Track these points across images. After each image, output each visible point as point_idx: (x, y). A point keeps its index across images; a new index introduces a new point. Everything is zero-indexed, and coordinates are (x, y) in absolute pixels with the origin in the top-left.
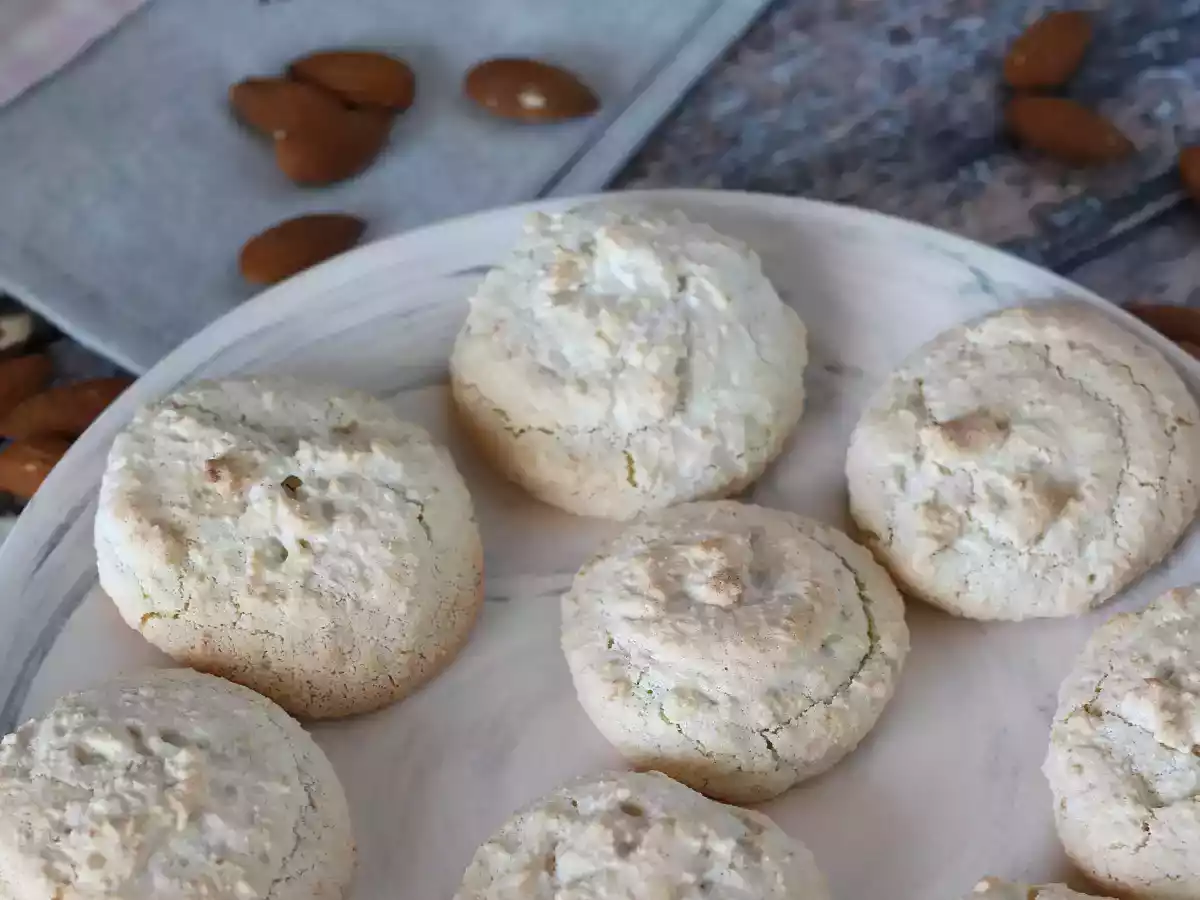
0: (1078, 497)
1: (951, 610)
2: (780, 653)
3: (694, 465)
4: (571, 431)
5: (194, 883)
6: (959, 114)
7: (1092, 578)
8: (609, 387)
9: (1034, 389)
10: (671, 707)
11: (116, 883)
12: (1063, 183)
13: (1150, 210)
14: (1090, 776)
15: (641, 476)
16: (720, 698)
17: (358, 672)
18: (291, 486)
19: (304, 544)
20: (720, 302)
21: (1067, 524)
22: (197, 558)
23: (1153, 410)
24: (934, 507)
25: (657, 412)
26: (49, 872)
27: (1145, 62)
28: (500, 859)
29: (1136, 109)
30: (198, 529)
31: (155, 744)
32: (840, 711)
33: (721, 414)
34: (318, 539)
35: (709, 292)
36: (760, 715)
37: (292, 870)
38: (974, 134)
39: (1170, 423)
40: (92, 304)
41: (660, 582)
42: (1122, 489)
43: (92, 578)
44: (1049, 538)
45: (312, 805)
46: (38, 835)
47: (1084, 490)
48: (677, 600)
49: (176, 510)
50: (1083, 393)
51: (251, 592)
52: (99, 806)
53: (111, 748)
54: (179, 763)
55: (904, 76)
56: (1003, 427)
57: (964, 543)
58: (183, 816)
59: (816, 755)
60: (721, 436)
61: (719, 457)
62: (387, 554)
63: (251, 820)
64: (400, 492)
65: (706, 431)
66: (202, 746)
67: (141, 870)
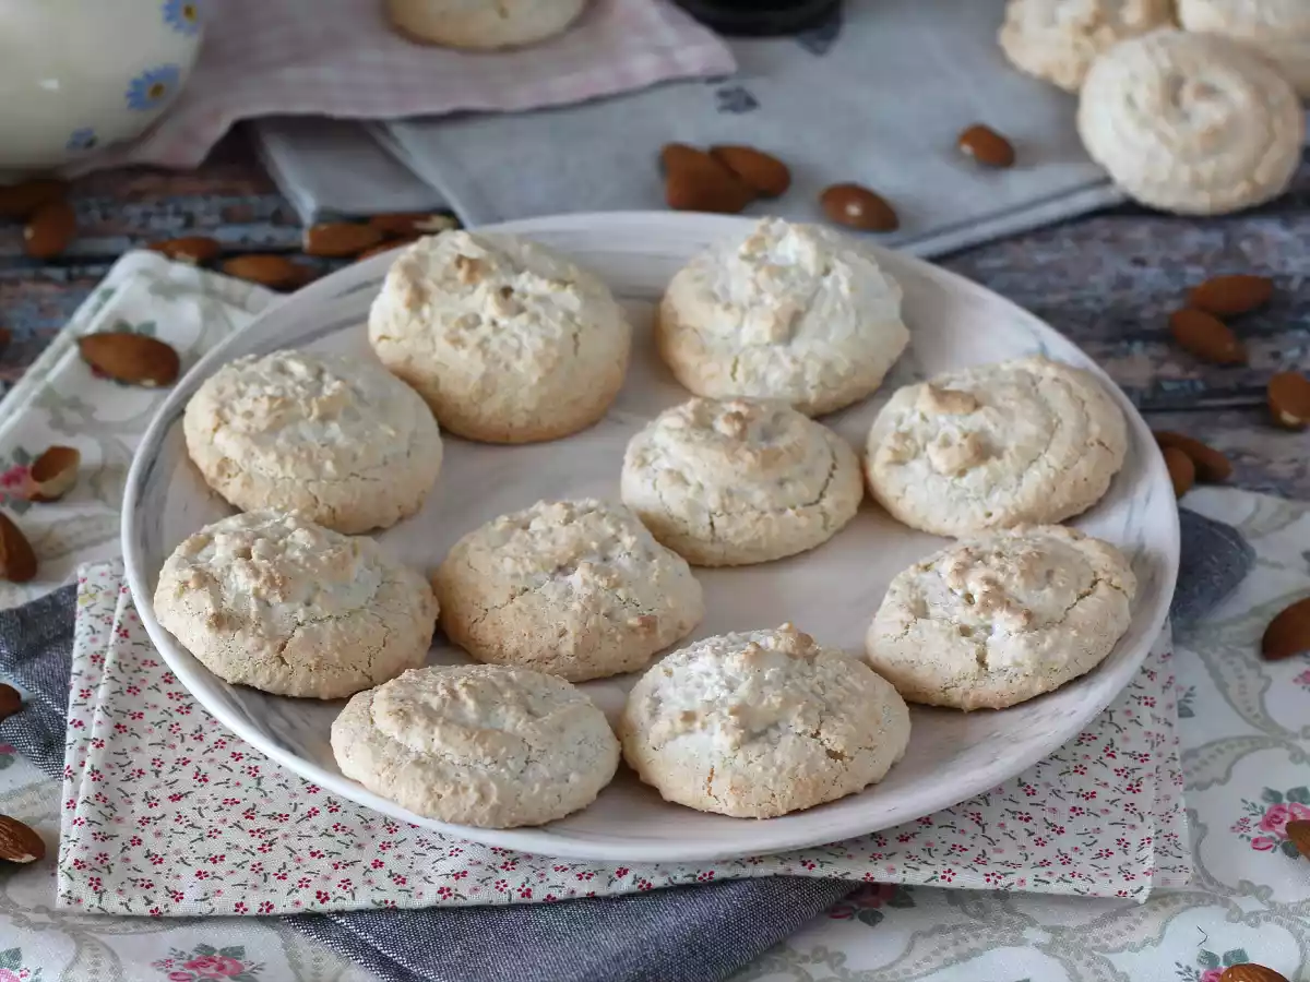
0: (999, 456)
1: (895, 515)
2: (743, 467)
3: (778, 379)
4: (711, 335)
5: (300, 449)
6: (1146, 314)
7: (990, 515)
8: (743, 310)
9: (1014, 393)
10: (663, 480)
11: (253, 431)
13: (1237, 401)
15: (740, 375)
16: (693, 483)
18: (507, 292)
19: (494, 323)
20: (844, 289)
22: (426, 310)
23: (1084, 427)
24: (905, 436)
25: (767, 337)
26: (219, 413)
27: (1301, 326)
29: (1273, 347)
30: (436, 295)
31: (328, 377)
32: (769, 519)
33: (810, 354)
34: (503, 322)
35: (841, 280)
36: (712, 501)
37: (369, 475)
39: (1092, 440)
42: (1035, 464)
44: (970, 475)
45: (408, 454)
47: (1006, 455)
48: (704, 425)
49: (429, 282)
50: (1043, 404)
51: (446, 337)
52: (268, 390)
54: (331, 387)
55: (1125, 283)
56: (977, 406)
58: (316, 412)
59: (738, 542)
60: (803, 365)
61: (797, 380)
62: (540, 343)
63: (359, 437)
64: (570, 316)
65: (795, 361)
66: (356, 391)
67: (273, 429)
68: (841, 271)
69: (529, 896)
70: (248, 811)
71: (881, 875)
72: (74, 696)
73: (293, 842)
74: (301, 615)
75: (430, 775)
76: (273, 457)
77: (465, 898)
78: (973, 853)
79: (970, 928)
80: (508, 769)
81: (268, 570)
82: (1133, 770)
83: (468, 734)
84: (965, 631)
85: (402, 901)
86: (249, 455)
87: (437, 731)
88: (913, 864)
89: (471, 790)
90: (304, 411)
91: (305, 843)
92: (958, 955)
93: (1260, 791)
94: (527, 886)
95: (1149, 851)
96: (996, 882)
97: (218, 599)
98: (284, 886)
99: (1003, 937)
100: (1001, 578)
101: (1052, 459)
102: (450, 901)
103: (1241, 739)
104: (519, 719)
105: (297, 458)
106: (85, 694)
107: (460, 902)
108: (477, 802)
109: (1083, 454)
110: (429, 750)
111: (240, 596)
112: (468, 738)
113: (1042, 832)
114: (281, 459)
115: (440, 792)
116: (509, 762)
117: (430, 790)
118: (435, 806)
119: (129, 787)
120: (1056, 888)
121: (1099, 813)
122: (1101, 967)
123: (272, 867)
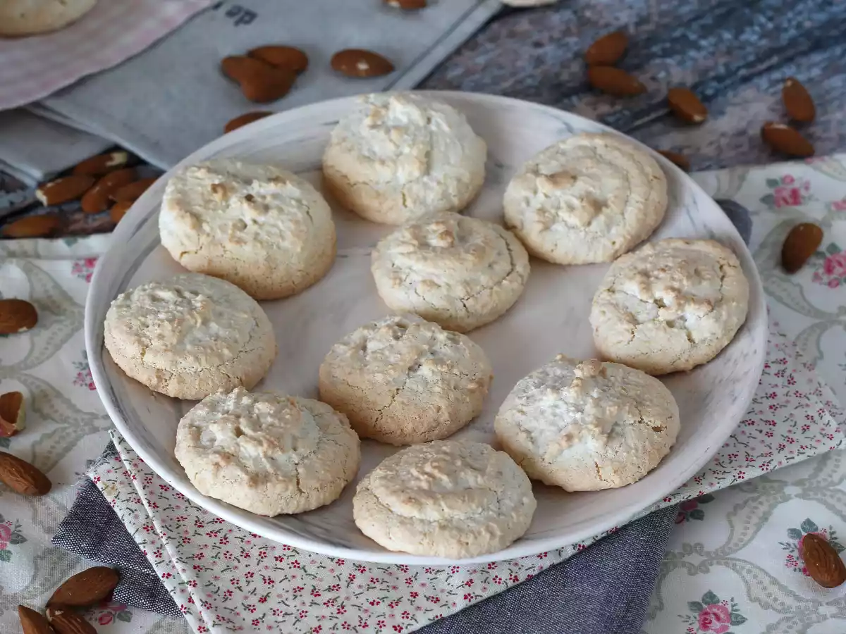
0: (606, 206)
2: (469, 265)
3: (433, 197)
4: (377, 183)
5: (204, 348)
7: (614, 243)
8: (394, 162)
9: (589, 162)
10: (420, 288)
11: (169, 346)
12: (613, 104)
13: (653, 116)
14: (609, 315)
15: (409, 202)
16: (442, 284)
17: (278, 278)
18: (249, 198)
19: (255, 222)
20: (446, 128)
21: (602, 218)
22: (206, 227)
23: (642, 171)
24: (542, 211)
25: (417, 173)
26: (140, 342)
27: (654, 56)
28: (340, 348)
29: (649, 75)
30: (207, 215)
31: (187, 294)
32: (496, 292)
33: (445, 176)
34: (261, 219)
35: (441, 124)
36: (460, 292)
37: (248, 348)
38: (570, 85)
39: (650, 177)
40: (155, 146)
41: (416, 237)
42: (628, 203)
43: (157, 241)
44: (594, 224)
45: (257, 325)
46: (134, 328)
47: (609, 203)
48: (424, 245)
49: (198, 208)
50: (610, 164)
51: (231, 240)
52: (162, 316)
53: (166, 295)
54: (197, 301)
55: (539, 61)
56: (574, 178)
57: (555, 227)
58: (199, 321)
59: (485, 311)
60: (445, 184)
61: (445, 195)
62: (292, 226)
63: (230, 326)
64: (299, 201)
65: (439, 183)
66: (208, 296)
67: (181, 342)
68: (437, 118)
69: (518, 580)
70: (313, 591)
71: (706, 489)
72: (151, 558)
73: (354, 600)
74: (295, 458)
75: (454, 532)
76: (191, 359)
77: (481, 596)
78: (742, 456)
79: (754, 499)
80: (492, 510)
81: (264, 437)
82: (783, 371)
83: (462, 498)
84: (670, 324)
85: (446, 613)
86: (175, 363)
87: (442, 503)
88: (720, 476)
89: (484, 533)
90: (192, 322)
91: (362, 599)
92: (760, 518)
94: (513, 575)
95: (827, 417)
96: (767, 469)
97: (244, 468)
99: (775, 499)
100: (676, 285)
101: (636, 197)
102: (474, 601)
103: (812, 328)
104: (476, 477)
105: (206, 355)
106: (158, 554)
107: (479, 599)
108: (490, 539)
109: (652, 188)
110: (443, 517)
111: (256, 460)
112: (464, 501)
113: (766, 428)
114: (197, 359)
115: (467, 541)
116: (490, 506)
117: (459, 541)
118: (467, 551)
119: (229, 604)
120: (798, 459)
121: (784, 404)
122: (839, 495)
123: (354, 622)
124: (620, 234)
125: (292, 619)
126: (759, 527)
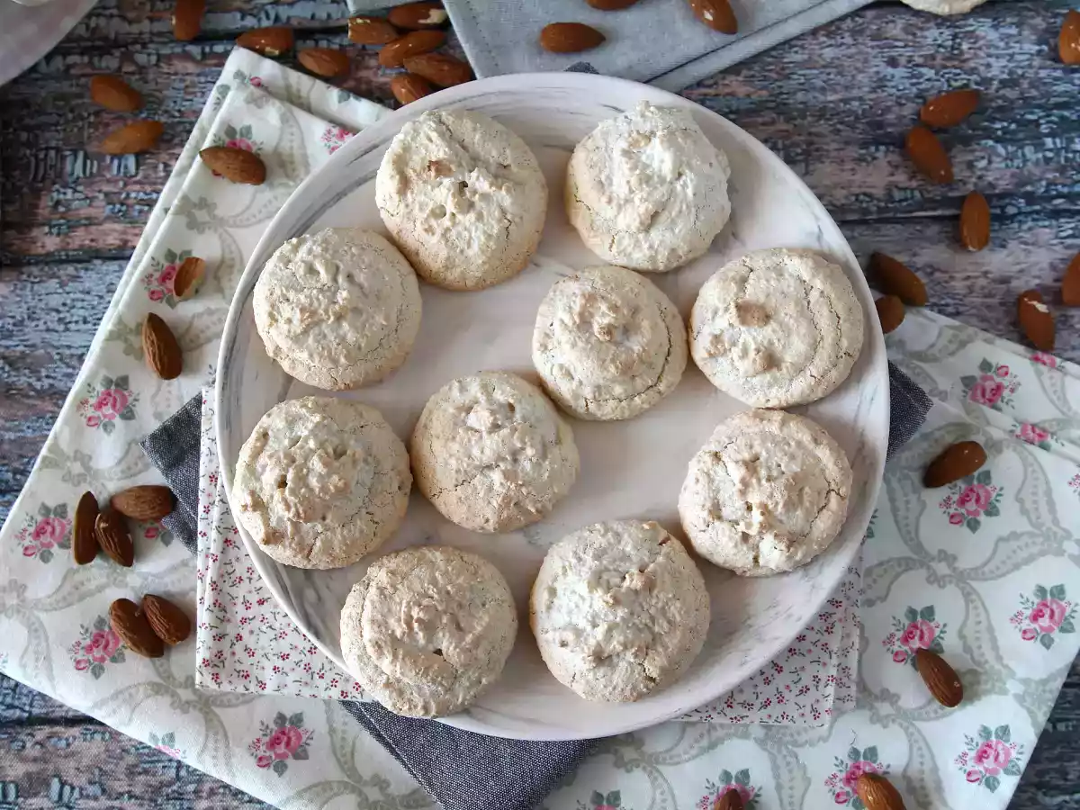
0: (779, 369)
2: (609, 375)
3: (640, 258)
4: (597, 214)
5: (323, 347)
6: (891, 116)
7: (769, 401)
8: (620, 207)
9: (791, 308)
10: (556, 369)
11: (292, 334)
12: (912, 177)
13: (940, 212)
15: (615, 249)
16: (576, 378)
17: (453, 276)
18: (462, 186)
19: (453, 214)
20: (690, 192)
21: (768, 377)
22: (409, 196)
23: (837, 343)
24: (717, 339)
25: (634, 229)
26: (271, 315)
27: (989, 134)
29: (970, 157)
30: (417, 185)
31: (340, 279)
32: (624, 407)
33: (662, 243)
34: (459, 217)
35: (688, 187)
36: (588, 392)
37: (370, 357)
38: (890, 130)
39: (842, 352)
41: (581, 315)
42: (802, 373)
44: (758, 378)
45: (396, 330)
46: (275, 296)
47: (783, 365)
48: (584, 323)
49: (411, 171)
51: (422, 224)
52: (302, 298)
54: (343, 295)
56: (766, 320)
57: (721, 359)
58: (332, 318)
59: (604, 417)
60: (656, 252)
62: (483, 238)
63: (362, 330)
64: (503, 212)
65: (651, 247)
66: (360, 288)
67: (305, 332)
68: (689, 177)
72: (201, 508)
74: (319, 528)
75: (395, 693)
76: (306, 352)
80: (443, 686)
81: (296, 505)
82: (830, 615)
83: (418, 669)
84: (746, 538)
86: (291, 348)
89: (419, 708)
90: (325, 317)
92: (709, 743)
93: (905, 609)
95: (831, 690)
96: (736, 723)
97: (266, 521)
98: (322, 684)
99: (737, 731)
101: (815, 369)
104: (451, 643)
105: (321, 355)
106: (207, 511)
109: (835, 366)
110: (394, 675)
111: (280, 519)
112: (417, 674)
113: (769, 672)
114: (311, 356)
115: (401, 706)
116: (444, 680)
119: (234, 591)
121: (805, 653)
122: (793, 760)
123: (316, 668)
124: (779, 396)
125: (271, 634)
126: (704, 751)
